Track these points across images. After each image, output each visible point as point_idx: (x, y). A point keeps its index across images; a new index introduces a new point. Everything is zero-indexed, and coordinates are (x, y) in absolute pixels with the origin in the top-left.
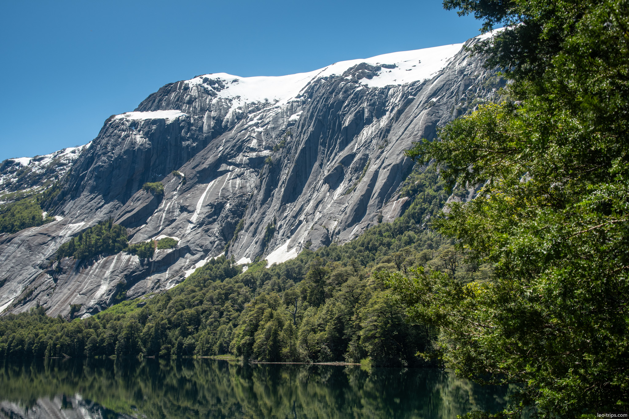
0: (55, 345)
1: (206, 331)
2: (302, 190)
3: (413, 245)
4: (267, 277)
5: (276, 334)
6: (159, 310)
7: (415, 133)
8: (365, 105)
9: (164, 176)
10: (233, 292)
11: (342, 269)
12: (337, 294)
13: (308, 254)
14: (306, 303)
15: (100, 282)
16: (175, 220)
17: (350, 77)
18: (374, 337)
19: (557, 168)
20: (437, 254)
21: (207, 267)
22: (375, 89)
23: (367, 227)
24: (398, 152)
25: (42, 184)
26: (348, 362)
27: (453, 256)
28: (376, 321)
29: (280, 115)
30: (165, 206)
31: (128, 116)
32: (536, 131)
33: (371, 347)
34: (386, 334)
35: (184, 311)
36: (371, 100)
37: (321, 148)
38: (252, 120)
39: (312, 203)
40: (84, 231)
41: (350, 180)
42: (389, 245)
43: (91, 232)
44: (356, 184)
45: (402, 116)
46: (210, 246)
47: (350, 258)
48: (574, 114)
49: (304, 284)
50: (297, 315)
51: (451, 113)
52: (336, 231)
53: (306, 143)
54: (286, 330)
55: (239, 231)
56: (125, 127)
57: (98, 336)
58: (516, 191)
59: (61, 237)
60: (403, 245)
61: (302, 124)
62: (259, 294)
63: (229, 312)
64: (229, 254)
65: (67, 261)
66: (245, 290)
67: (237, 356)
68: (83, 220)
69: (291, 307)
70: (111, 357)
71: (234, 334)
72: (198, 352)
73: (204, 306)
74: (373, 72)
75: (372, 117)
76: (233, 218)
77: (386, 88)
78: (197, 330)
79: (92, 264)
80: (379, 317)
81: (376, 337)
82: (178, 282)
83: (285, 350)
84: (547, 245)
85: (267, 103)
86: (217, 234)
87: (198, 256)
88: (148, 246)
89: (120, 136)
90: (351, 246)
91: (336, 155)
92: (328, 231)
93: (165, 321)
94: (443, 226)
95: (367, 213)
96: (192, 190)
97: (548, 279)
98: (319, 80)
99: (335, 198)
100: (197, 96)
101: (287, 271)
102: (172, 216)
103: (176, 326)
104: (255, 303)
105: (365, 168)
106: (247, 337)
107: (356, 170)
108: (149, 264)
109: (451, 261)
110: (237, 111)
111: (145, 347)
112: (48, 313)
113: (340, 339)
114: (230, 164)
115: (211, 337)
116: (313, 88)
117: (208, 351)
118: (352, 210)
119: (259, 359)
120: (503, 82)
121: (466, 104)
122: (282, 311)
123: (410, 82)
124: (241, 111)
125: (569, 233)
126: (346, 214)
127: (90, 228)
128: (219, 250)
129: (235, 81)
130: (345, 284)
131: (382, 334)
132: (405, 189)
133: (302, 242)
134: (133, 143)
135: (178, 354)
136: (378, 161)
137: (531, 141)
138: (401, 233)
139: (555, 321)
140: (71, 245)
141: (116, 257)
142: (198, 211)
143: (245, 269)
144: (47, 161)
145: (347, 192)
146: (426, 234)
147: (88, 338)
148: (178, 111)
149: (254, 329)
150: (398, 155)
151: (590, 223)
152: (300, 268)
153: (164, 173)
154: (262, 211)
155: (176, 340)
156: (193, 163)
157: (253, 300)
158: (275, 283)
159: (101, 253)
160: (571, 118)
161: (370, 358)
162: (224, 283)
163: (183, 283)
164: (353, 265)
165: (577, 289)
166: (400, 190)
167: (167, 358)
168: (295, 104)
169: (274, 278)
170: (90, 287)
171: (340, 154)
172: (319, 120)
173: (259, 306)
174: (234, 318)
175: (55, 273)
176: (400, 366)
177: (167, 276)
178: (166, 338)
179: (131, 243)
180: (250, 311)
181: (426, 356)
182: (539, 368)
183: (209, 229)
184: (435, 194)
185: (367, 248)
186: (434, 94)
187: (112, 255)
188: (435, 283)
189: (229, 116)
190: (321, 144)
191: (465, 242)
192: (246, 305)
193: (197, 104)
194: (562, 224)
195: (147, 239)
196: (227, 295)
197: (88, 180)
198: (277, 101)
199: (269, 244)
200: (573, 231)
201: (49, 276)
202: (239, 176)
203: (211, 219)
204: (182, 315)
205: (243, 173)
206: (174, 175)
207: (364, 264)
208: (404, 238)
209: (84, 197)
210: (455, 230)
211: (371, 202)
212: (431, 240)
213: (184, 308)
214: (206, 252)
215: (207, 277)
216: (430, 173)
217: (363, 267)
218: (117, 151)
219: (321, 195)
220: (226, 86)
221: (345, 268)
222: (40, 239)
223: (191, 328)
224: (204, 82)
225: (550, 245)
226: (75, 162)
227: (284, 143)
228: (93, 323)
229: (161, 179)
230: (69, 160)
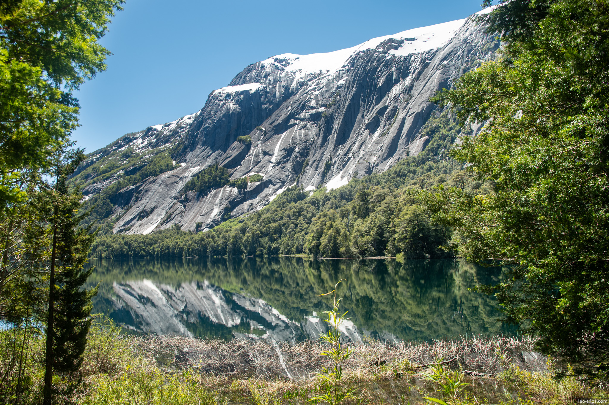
0: (188, 249)
1: (286, 238)
2: (350, 135)
3: (432, 171)
4: (327, 199)
5: (335, 238)
6: (253, 225)
7: (432, 88)
8: (393, 69)
9: (251, 131)
10: (304, 210)
11: (380, 191)
12: (377, 209)
13: (356, 181)
14: (356, 216)
15: (213, 206)
16: (260, 161)
17: (381, 50)
18: (405, 238)
19: (543, 106)
20: (450, 177)
21: (284, 194)
22: (401, 57)
23: (398, 160)
24: (419, 104)
25: (171, 142)
26: (387, 256)
27: (462, 178)
28: (406, 227)
29: (331, 81)
30: (253, 152)
31: (224, 90)
32: (529, 78)
33: (403, 245)
34: (414, 236)
35: (270, 225)
36: (398, 66)
37: (362, 103)
38: (310, 86)
39: (357, 144)
40: (200, 172)
41: (385, 126)
42: (415, 172)
43: (205, 173)
44: (389, 129)
45: (421, 76)
46: (285, 179)
47: (386, 182)
48: (557, 63)
49: (354, 203)
50: (349, 225)
51: (458, 72)
52: (376, 163)
53: (351, 100)
54: (342, 235)
55: (306, 167)
56: (222, 98)
57: (215, 243)
58: (512, 126)
59: (186, 177)
60: (425, 172)
61: (347, 87)
62: (322, 211)
63: (302, 224)
64: (299, 184)
65: (191, 193)
66: (312, 208)
67: (308, 254)
68: (199, 165)
69: (345, 220)
70: (224, 257)
71: (306, 239)
72: (282, 252)
73: (284, 221)
74: (398, 44)
75: (399, 78)
76: (301, 158)
77: (408, 56)
78: (280, 237)
79: (207, 195)
80: (409, 224)
81: (407, 239)
82: (265, 205)
83: (342, 250)
84: (538, 162)
85: (321, 73)
86: (290, 170)
87: (277, 186)
88: (243, 181)
89: (219, 105)
90: (387, 174)
91: (373, 108)
92: (370, 164)
93: (258, 232)
94: (458, 154)
95: (398, 149)
96: (271, 139)
97: (538, 188)
98: (358, 53)
99: (374, 139)
100: (270, 72)
101: (341, 194)
102: (258, 158)
103: (266, 235)
104: (320, 218)
105: (395, 116)
106: (315, 241)
107: (389, 118)
108: (245, 193)
109: (461, 182)
110: (300, 80)
111: (246, 250)
112: (182, 229)
113: (381, 240)
114: (297, 119)
115: (290, 242)
116: (354, 59)
117: (288, 252)
118: (386, 148)
119: (324, 256)
120: (497, 46)
121: (469, 64)
122: (339, 223)
123: (427, 50)
124: (302, 80)
125: (554, 152)
126: (382, 151)
127: (204, 170)
128: (292, 181)
129: (297, 58)
130: (384, 202)
131: (411, 236)
132: (425, 130)
133: (351, 173)
134: (228, 109)
135: (268, 254)
136: (405, 111)
137: (525, 85)
138: (424, 163)
139: (542, 217)
140: (193, 182)
141: (222, 189)
142: (276, 154)
143: (311, 194)
144: (173, 126)
145: (383, 135)
146: (442, 163)
147: (209, 244)
148: (258, 84)
149: (319, 235)
150: (419, 105)
151: (569, 145)
152: (351, 191)
153: (250, 129)
154: (321, 152)
155: (266, 244)
156: (270, 120)
157: (318, 216)
158: (333, 203)
159: (212, 187)
160: (555, 66)
161: (403, 253)
162: (297, 204)
163: (268, 205)
164: (389, 188)
165: (559, 194)
166: (421, 132)
167: (261, 256)
168: (341, 72)
169: (332, 200)
170: (207, 211)
171: (377, 107)
172: (360, 83)
173: (323, 219)
174: (305, 228)
175: (184, 202)
176: (424, 258)
177: (257, 201)
178: (260, 243)
179: (232, 179)
180: (316, 223)
181: (446, 249)
182: (530, 253)
183: (284, 167)
184: (448, 133)
185: (399, 175)
186: (445, 58)
187: (220, 188)
188: (452, 196)
189: (294, 84)
190: (362, 101)
191: (474, 166)
192: (313, 219)
193: (271, 78)
194: (549, 147)
195: (242, 176)
196: (299, 212)
197: (200, 137)
198: (328, 71)
199: (328, 175)
200: (557, 151)
201: (180, 204)
202: (304, 127)
203: (285, 160)
204: (269, 227)
205: (306, 125)
206: (258, 130)
207: (397, 186)
208: (426, 166)
209: (199, 149)
210: (467, 157)
211: (401, 141)
212: (446, 167)
213: (270, 223)
214: (283, 183)
215: (285, 200)
216: (444, 117)
217: (396, 189)
218: (218, 115)
219: (363, 138)
220: (291, 63)
221: (383, 190)
222: (173, 180)
223: (276, 236)
224: (275, 61)
225: (540, 162)
226: (191, 125)
227: (335, 102)
228: (211, 234)
229: (249, 133)
230: (187, 124)
